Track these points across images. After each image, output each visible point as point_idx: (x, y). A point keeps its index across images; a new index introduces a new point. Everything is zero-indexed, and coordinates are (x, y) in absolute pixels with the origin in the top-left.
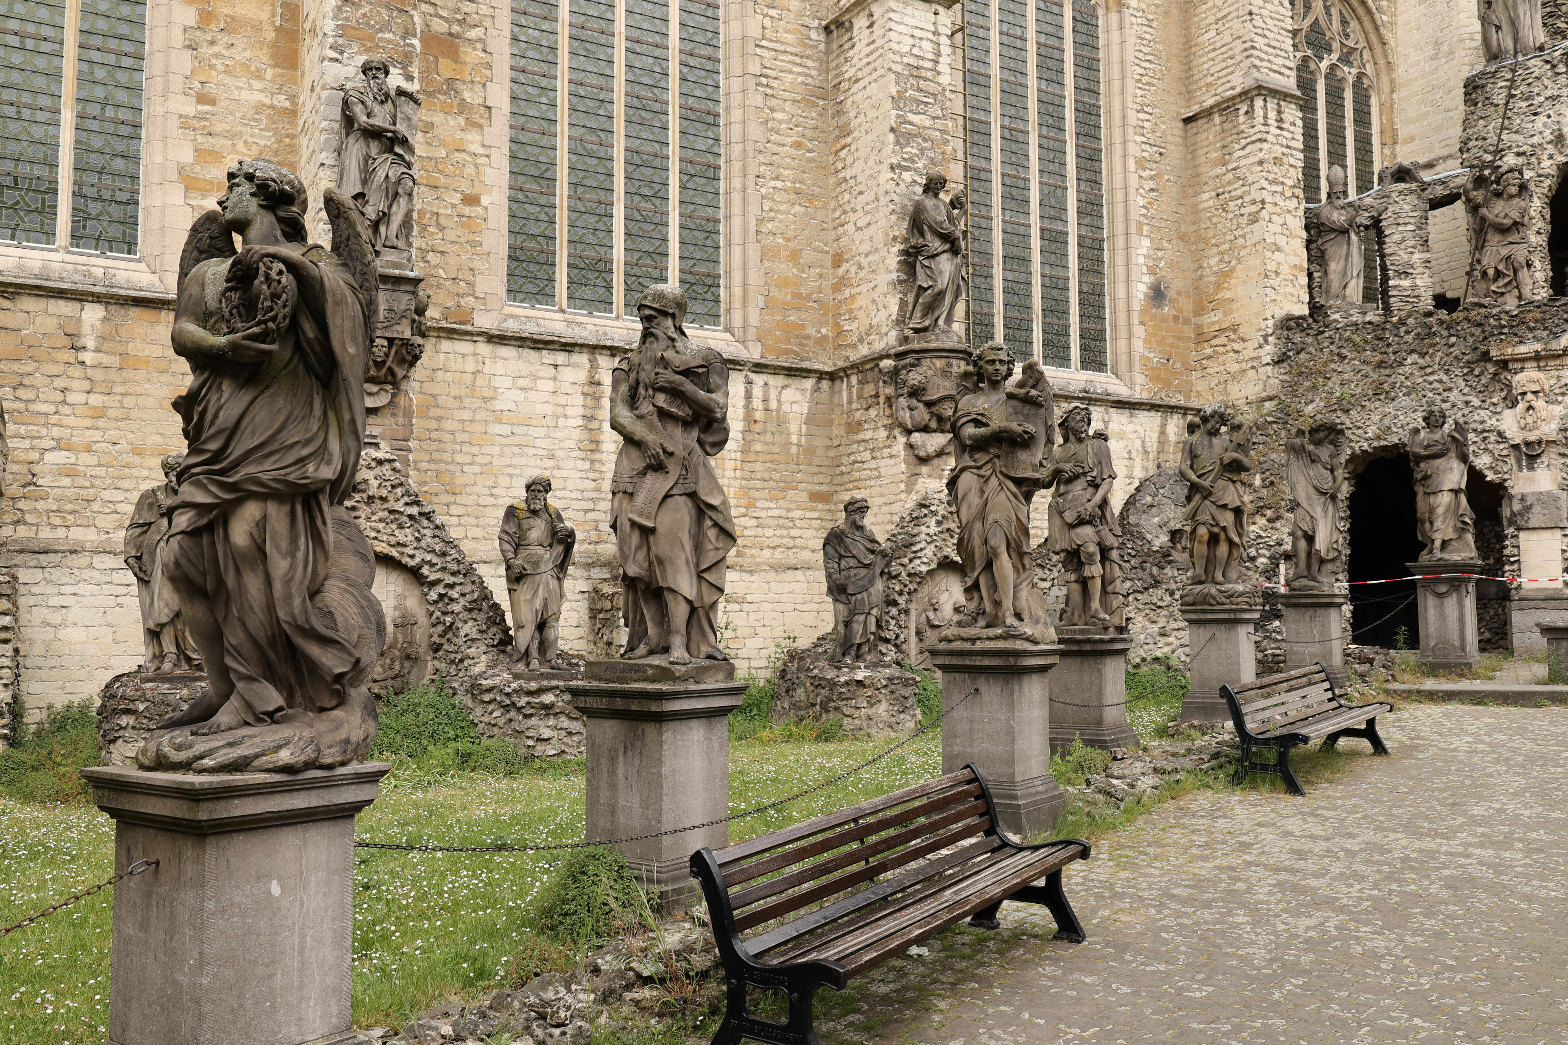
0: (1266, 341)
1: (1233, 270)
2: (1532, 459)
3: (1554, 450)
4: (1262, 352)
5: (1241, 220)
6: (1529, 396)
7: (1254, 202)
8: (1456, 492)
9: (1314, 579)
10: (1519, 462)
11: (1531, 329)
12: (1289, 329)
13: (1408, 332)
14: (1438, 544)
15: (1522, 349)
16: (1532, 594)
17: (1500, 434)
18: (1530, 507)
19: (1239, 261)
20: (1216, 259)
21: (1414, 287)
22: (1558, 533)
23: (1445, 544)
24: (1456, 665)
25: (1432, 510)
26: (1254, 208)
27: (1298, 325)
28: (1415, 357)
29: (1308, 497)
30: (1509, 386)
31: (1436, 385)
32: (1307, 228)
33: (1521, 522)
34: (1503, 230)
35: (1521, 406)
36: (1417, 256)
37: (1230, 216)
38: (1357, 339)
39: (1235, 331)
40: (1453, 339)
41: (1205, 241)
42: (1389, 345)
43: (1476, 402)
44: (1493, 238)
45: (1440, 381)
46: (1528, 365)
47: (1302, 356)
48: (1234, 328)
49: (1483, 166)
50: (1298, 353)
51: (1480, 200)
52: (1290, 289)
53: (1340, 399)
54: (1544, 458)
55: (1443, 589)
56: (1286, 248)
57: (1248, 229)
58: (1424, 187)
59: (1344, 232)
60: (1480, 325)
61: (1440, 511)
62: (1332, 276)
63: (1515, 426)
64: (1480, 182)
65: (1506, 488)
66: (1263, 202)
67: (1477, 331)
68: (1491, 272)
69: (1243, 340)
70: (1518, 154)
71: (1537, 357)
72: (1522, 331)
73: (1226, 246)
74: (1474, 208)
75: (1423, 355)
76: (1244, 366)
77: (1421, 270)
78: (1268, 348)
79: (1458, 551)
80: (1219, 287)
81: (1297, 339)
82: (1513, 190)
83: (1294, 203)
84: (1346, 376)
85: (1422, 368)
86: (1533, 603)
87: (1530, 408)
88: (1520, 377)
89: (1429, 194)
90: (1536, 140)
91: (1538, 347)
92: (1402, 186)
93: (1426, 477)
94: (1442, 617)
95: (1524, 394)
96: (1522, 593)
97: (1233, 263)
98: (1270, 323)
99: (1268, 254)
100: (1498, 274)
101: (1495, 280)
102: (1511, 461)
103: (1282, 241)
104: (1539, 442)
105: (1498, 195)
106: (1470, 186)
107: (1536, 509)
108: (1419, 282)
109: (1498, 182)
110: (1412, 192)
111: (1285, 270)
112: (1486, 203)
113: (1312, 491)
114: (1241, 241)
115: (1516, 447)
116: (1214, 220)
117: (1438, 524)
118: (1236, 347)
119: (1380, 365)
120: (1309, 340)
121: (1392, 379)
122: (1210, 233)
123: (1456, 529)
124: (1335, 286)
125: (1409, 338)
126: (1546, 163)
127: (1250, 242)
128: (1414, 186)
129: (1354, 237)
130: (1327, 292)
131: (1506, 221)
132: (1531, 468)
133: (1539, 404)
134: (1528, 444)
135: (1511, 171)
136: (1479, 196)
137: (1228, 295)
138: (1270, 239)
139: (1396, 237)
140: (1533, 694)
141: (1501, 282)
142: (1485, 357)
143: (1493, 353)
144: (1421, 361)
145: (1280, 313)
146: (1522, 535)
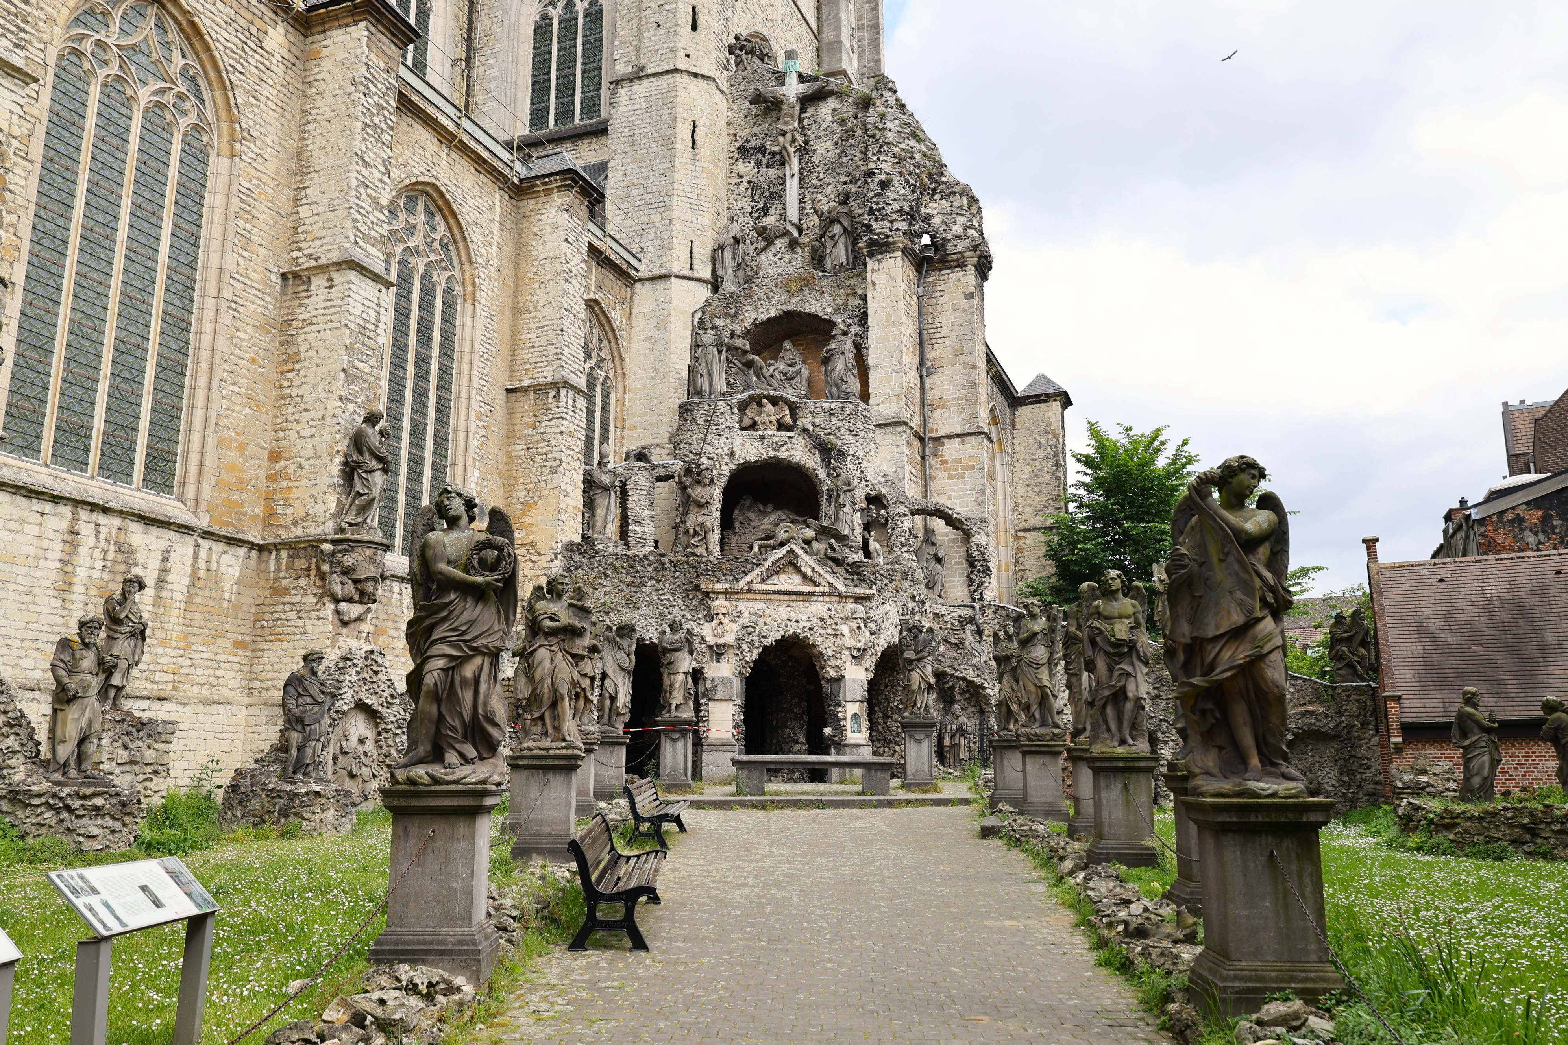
0: (556, 557)
1: (535, 504)
2: (719, 655)
3: (732, 651)
4: (552, 565)
5: (544, 469)
6: (721, 616)
7: (555, 459)
8: (686, 674)
9: (613, 726)
10: (711, 657)
11: (724, 574)
12: (572, 551)
13: (649, 565)
14: (673, 707)
15: (718, 586)
16: (714, 742)
17: (702, 638)
18: (716, 686)
19: (540, 498)
20: (523, 493)
21: (643, 533)
22: (731, 703)
23: (678, 707)
24: (682, 785)
25: (672, 684)
26: (554, 464)
27: (578, 549)
28: (653, 582)
29: (614, 672)
30: (709, 608)
31: (665, 602)
32: (584, 482)
33: (710, 695)
34: (700, 506)
35: (715, 622)
36: (646, 512)
37: (536, 465)
38: (618, 565)
39: (533, 547)
40: (678, 574)
41: (516, 479)
42: (637, 572)
43: (689, 616)
44: (694, 510)
45: (668, 600)
46: (720, 596)
47: (580, 571)
48: (533, 545)
49: (691, 462)
50: (577, 569)
51: (687, 483)
52: (572, 523)
53: (604, 604)
54: (726, 656)
55: (676, 736)
56: (572, 494)
57: (549, 477)
58: (653, 467)
59: (607, 489)
60: (694, 567)
61: (677, 685)
62: (597, 518)
63: (711, 634)
64: (688, 471)
65: (703, 673)
66: (561, 460)
67: (692, 570)
68: (691, 531)
69: (539, 554)
70: (709, 458)
71: (726, 592)
72: (719, 574)
73: (532, 486)
74: (684, 488)
75: (658, 581)
76: (538, 572)
77: (647, 522)
78: (557, 563)
79: (685, 712)
80: (523, 513)
81: (577, 558)
82: (707, 481)
83: (577, 464)
84: (608, 589)
85: (657, 590)
86: (714, 748)
87: (721, 623)
88: (716, 603)
89: (655, 472)
90: (719, 451)
91: (727, 586)
92: (641, 464)
93: (670, 663)
94: (674, 754)
95: (718, 614)
96: (709, 741)
97: (536, 498)
98: (560, 545)
99: (562, 497)
100: (696, 533)
101: (694, 537)
102: (707, 656)
103: (570, 489)
104: (724, 646)
105: (699, 482)
106: (683, 473)
107: (720, 687)
108: (646, 530)
109: (699, 475)
110: (646, 469)
111: (570, 510)
112: (691, 486)
114: (543, 484)
115: (710, 647)
116: (524, 466)
117: (675, 694)
118: (533, 558)
119: (632, 584)
120: (585, 561)
121: (638, 595)
122: (520, 474)
123: (685, 698)
124: (599, 524)
125: (650, 569)
126: (724, 467)
127: (549, 487)
128: (648, 465)
129: (613, 494)
130: (593, 528)
131: (703, 500)
132: (718, 661)
133: (725, 621)
134: (717, 646)
135: (707, 469)
136: (687, 480)
137: (530, 520)
138: (563, 487)
139: (635, 498)
141: (697, 539)
142: (697, 588)
143: (702, 586)
144: (657, 586)
145: (566, 539)
146: (711, 703)
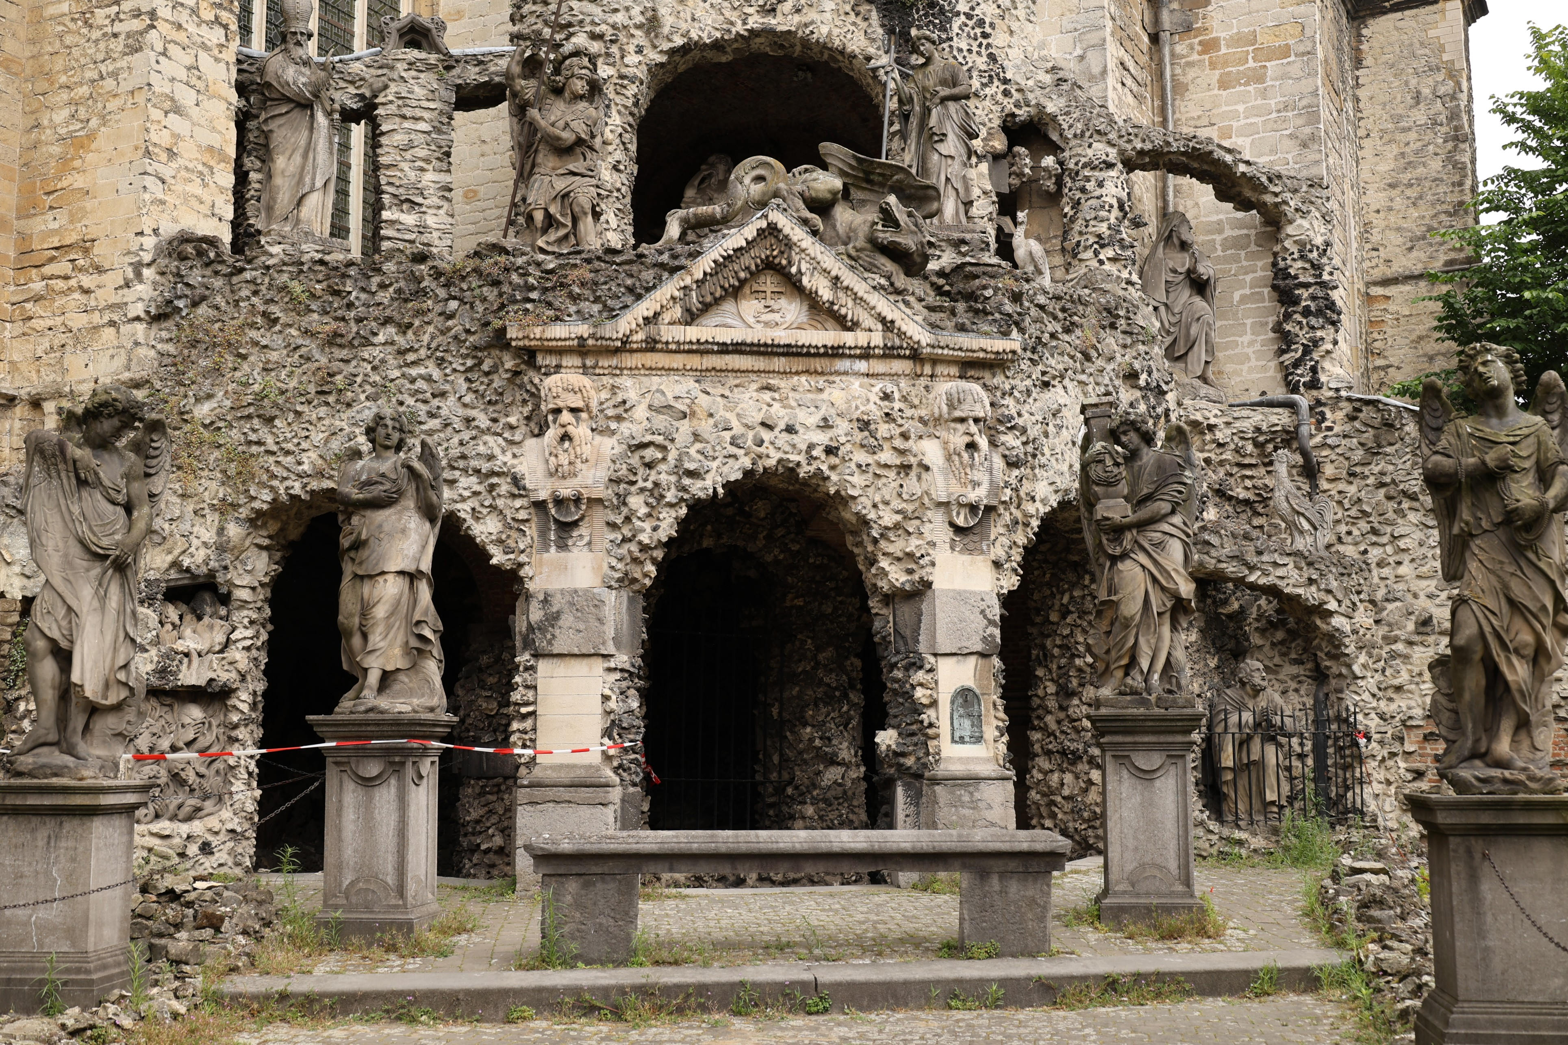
0: (138, 275)
1: (91, 136)
2: (566, 528)
3: (600, 516)
4: (129, 295)
5: (113, 44)
6: (566, 417)
7: (137, 14)
8: (412, 577)
9: (70, 751)
10: (543, 533)
11: (575, 298)
12: (183, 258)
13: (383, 286)
14: (373, 678)
15: (558, 331)
16: (552, 776)
17: (516, 481)
18: (557, 616)
19: (104, 120)
20: (65, 113)
21: (422, 228)
22: (599, 666)
23: (387, 678)
24: (385, 926)
25: (365, 611)
26: (136, 25)
27: (200, 253)
28: (391, 330)
29: (67, 563)
30: (535, 396)
31: (421, 384)
32: (241, 88)
33: (541, 644)
35: (552, 433)
36: (430, 176)
37: (96, 34)
38: (296, 287)
39: (86, 251)
40: (453, 305)
41: (48, 76)
42: (350, 306)
43: (483, 421)
44: (547, 161)
45: (429, 379)
46: (567, 361)
47: (203, 310)
48: (85, 246)
49: (537, 40)
50: (195, 304)
51: (529, 94)
52: (195, 188)
53: (260, 397)
54: (583, 530)
55: (372, 769)
56: (194, 112)
57: (122, 63)
58: (450, 63)
59: (305, 105)
60: (496, 283)
62: (278, 181)
63: (541, 469)
64: (532, 66)
65: (521, 580)
66: (153, 14)
67: (490, 293)
68: (539, 216)
69: (100, 270)
70: (594, 36)
71: (581, 349)
72: (559, 299)
73: (84, 90)
74: (520, 110)
75: (404, 328)
76: (96, 319)
77: (434, 201)
78: (143, 290)
79: (411, 693)
80: (65, 164)
81: (196, 277)
82: (580, 86)
83: (216, 35)
84: (274, 356)
85: (402, 352)
87: (565, 437)
88: (552, 381)
89: (455, 75)
90: (620, 18)
91: (583, 329)
92: (414, 54)
93: (359, 545)
94: (368, 826)
95: (557, 411)
96: (537, 772)
97: (94, 122)
98: (150, 242)
99: (156, 114)
100: (550, 222)
101: (545, 231)
102: (532, 530)
103: (186, 97)
104: (577, 500)
105: (558, 91)
106: (516, 69)
107: (567, 620)
108: (430, 221)
109: (557, 71)
110: (430, 68)
111: (188, 153)
112: (539, 102)
113: (76, 550)
114: (109, 83)
115: (540, 506)
116: (69, 40)
117: (376, 639)
118: (87, 281)
119: (333, 340)
120: (218, 283)
121: (350, 368)
122: (59, 64)
123: (408, 650)
124: (284, 199)
125: (384, 297)
126: (632, 59)
127: (125, 87)
128: (433, 58)
129: (321, 119)
130: (270, 209)
131: (565, 135)
132: (562, 546)
133: (581, 431)
134: (559, 502)
135: (576, 53)
136: (528, 87)
137: (78, 181)
138: (161, 86)
139: (399, 138)
140: (504, 994)
141: (553, 235)
142: (500, 340)
143: (512, 333)
144: (401, 341)
145: (169, 229)
146: (543, 667)
